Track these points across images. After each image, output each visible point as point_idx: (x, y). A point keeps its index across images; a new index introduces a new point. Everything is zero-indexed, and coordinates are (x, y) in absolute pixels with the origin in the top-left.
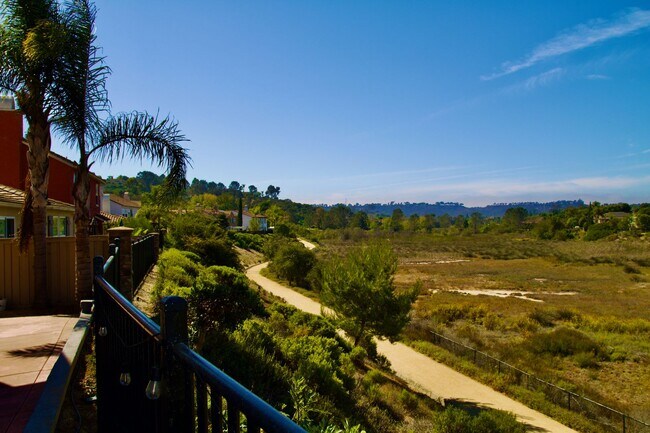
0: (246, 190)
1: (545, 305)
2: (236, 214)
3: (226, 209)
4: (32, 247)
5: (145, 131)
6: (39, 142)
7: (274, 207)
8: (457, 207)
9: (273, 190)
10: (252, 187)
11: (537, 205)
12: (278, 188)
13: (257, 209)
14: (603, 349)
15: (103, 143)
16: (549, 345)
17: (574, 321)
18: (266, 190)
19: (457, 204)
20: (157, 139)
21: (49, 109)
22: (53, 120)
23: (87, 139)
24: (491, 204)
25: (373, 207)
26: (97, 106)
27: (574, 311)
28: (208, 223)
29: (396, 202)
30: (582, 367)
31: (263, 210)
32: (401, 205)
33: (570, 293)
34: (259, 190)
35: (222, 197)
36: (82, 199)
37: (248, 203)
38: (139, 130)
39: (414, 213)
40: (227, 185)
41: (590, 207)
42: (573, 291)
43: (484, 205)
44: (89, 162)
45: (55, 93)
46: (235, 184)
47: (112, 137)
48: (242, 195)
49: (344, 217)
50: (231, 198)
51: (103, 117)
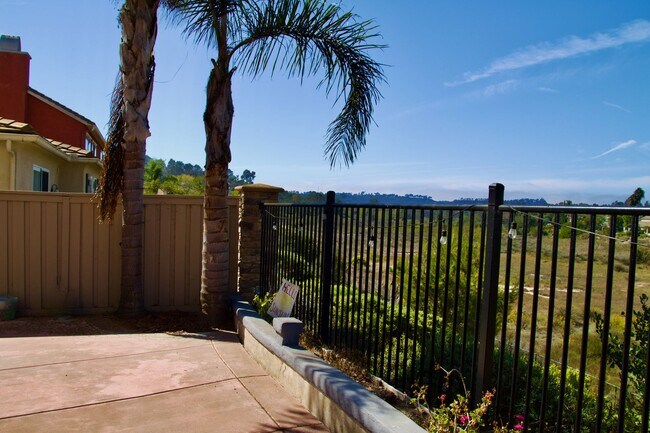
9: (248, 175)
12: (254, 173)
18: (241, 174)
19: (425, 197)
25: (344, 196)
29: (367, 193)
34: (235, 174)
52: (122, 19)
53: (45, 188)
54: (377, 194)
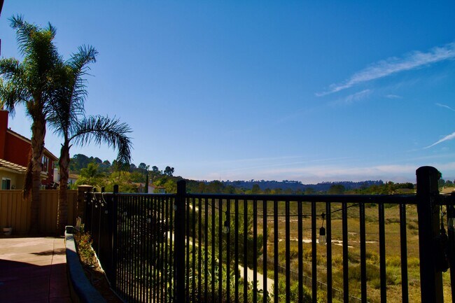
0: (151, 169)
1: (354, 250)
2: (144, 185)
3: (136, 182)
4: (31, 196)
5: (104, 126)
6: (39, 131)
7: (170, 182)
8: (297, 184)
9: (169, 170)
10: (155, 167)
11: (351, 183)
12: (173, 169)
13: (158, 182)
14: (390, 277)
15: (79, 133)
16: (355, 274)
17: (372, 260)
18: (165, 169)
19: (297, 182)
20: (111, 132)
21: (47, 112)
22: (48, 119)
23: (69, 131)
24: (320, 182)
25: (239, 183)
26: (77, 111)
27: (373, 253)
28: (128, 189)
29: (255, 180)
30: (376, 288)
31: (163, 183)
32: (258, 182)
33: (371, 242)
34: (160, 170)
35: (134, 173)
36: (65, 166)
37: (152, 178)
38: (101, 127)
39: (267, 188)
40: (137, 166)
41: (386, 185)
42: (373, 240)
43: (315, 183)
44: (70, 145)
45: (52, 103)
46: (143, 164)
47: (84, 130)
48: (147, 172)
49: (219, 189)
50: (140, 174)
51: (80, 118)
52: (32, 128)
53: (8, 188)
54: (263, 181)
